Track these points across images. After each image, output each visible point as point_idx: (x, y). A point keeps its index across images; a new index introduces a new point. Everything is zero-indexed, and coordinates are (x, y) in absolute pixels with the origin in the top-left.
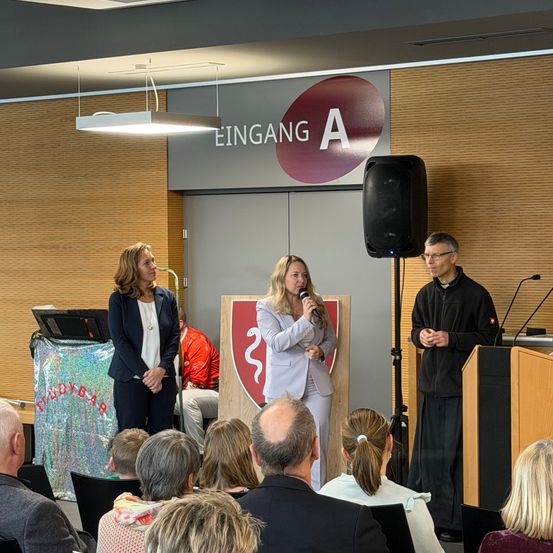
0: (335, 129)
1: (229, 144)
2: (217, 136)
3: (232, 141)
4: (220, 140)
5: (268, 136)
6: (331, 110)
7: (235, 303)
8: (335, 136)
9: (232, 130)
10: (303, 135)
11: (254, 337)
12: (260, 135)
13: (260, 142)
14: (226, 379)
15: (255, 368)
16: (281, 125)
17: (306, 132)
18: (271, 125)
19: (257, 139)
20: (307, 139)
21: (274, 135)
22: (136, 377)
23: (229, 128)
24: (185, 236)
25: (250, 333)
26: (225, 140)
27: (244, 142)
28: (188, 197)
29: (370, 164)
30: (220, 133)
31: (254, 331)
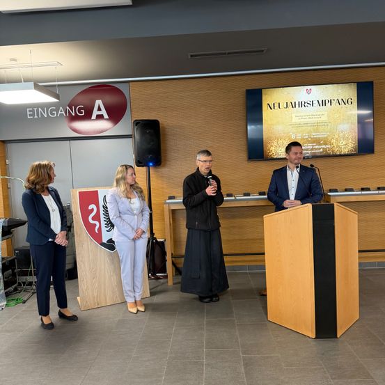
0: (99, 109)
1: (36, 117)
2: (28, 113)
3: (38, 115)
4: (30, 115)
5: (60, 113)
6: (97, 101)
7: (79, 192)
8: (100, 113)
9: (37, 111)
11: (93, 210)
12: (55, 112)
13: (56, 116)
15: (95, 225)
16: (68, 107)
18: (61, 108)
19: (53, 114)
20: (83, 114)
21: (63, 112)
22: (50, 240)
23: (35, 109)
24: (8, 163)
25: (90, 208)
26: (33, 115)
27: (46, 116)
28: (8, 145)
29: (137, 123)
30: (30, 111)
31: (92, 206)
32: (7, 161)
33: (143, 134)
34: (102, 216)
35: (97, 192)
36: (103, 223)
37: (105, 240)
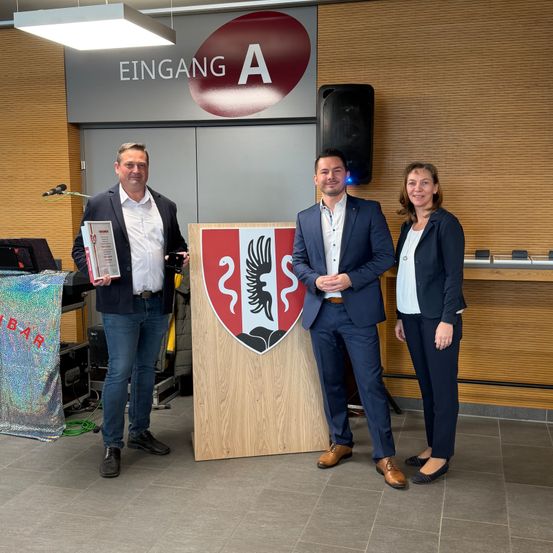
0: (255, 64)
1: (136, 78)
2: (122, 71)
3: (139, 75)
4: (125, 75)
5: (179, 71)
6: (251, 46)
7: (204, 231)
8: (255, 71)
9: (139, 66)
10: (219, 71)
11: (227, 267)
12: (171, 70)
13: (171, 77)
14: (198, 310)
15: (230, 298)
16: (194, 60)
17: (223, 67)
18: (182, 60)
19: (168, 74)
20: (223, 74)
21: (186, 70)
23: (135, 63)
24: (83, 167)
25: (222, 263)
26: (130, 74)
27: (153, 77)
28: (85, 131)
29: (326, 92)
30: (125, 67)
31: (226, 260)
32: (83, 163)
33: (337, 115)
34: (244, 282)
35: (236, 232)
36: (246, 295)
37: (247, 330)
